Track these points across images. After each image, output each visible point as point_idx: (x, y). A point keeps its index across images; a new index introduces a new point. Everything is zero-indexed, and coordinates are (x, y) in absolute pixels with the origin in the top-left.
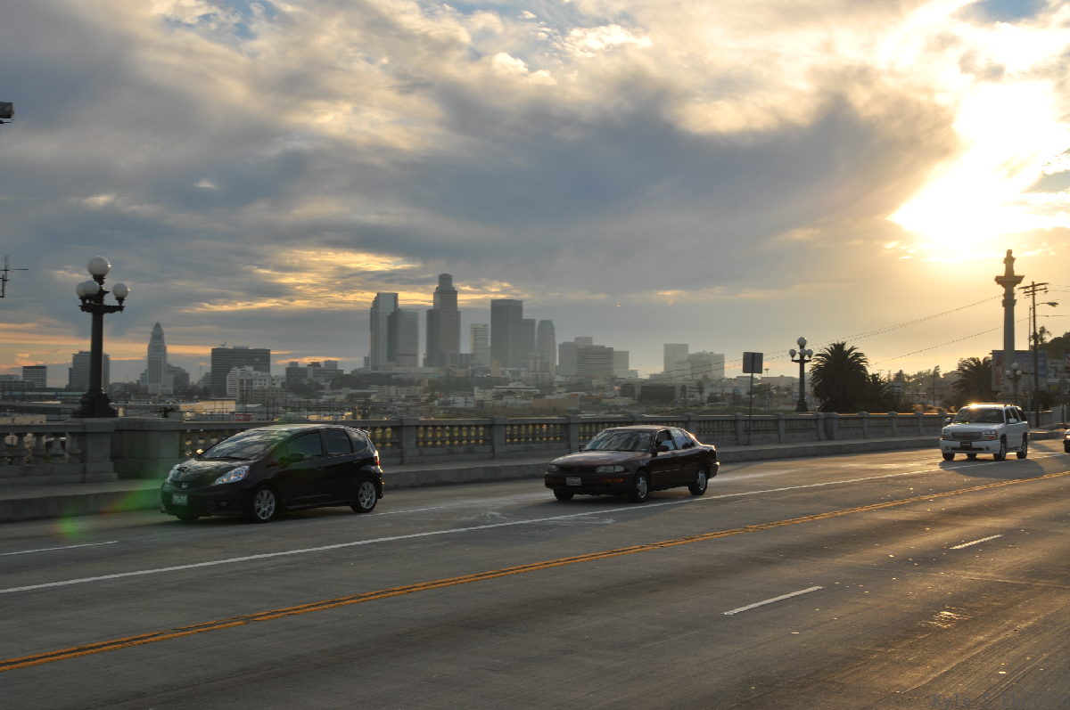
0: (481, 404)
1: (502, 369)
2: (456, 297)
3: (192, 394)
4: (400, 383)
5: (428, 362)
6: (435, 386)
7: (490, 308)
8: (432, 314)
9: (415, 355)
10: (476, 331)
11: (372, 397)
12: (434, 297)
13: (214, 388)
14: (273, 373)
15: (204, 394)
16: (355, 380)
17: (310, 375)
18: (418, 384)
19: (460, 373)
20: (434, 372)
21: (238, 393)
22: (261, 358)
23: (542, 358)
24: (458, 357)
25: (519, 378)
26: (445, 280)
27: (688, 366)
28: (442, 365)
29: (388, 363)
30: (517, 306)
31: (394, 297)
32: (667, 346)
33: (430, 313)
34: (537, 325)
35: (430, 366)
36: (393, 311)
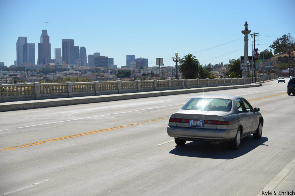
1: (67, 65)
4: (28, 70)
5: (39, 62)
6: (42, 71)
9: (34, 60)
10: (57, 51)
11: (18, 76)
12: (41, 39)
16: (11, 69)
18: (35, 71)
20: (42, 66)
23: (82, 61)
24: (50, 61)
25: (73, 68)
26: (45, 32)
27: (135, 63)
28: (44, 63)
29: (24, 63)
30: (72, 42)
31: (26, 38)
32: (127, 56)
33: (39, 44)
34: (79, 49)
35: (40, 64)
36: (25, 44)
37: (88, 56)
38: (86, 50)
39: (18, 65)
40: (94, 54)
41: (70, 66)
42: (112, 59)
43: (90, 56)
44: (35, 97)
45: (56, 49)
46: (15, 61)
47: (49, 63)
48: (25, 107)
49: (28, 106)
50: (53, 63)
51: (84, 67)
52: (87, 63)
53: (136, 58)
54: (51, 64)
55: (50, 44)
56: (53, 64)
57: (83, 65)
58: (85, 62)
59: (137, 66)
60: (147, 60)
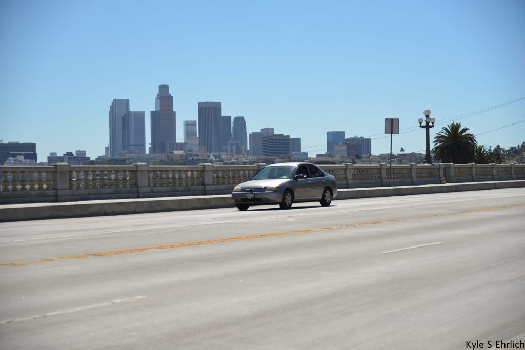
1: (208, 153)
5: (153, 149)
8: (154, 115)
9: (143, 145)
10: (189, 126)
12: (156, 101)
17: (66, 161)
19: (176, 157)
20: (158, 157)
23: (237, 145)
24: (175, 146)
25: (220, 159)
26: (164, 88)
27: (345, 148)
28: (163, 152)
29: (123, 151)
30: (217, 107)
31: (127, 103)
32: (329, 134)
33: (153, 113)
34: (232, 121)
35: (154, 153)
36: (126, 113)
37: (250, 135)
38: (245, 122)
39: (113, 156)
40: (262, 130)
41: (214, 156)
42: (298, 141)
43: (253, 135)
44: (138, 192)
45: (186, 121)
46: (106, 148)
47: (174, 149)
48: (117, 209)
49: (123, 209)
50: (181, 150)
51: (241, 158)
52: (248, 149)
53: (347, 137)
54: (176, 152)
55: (175, 112)
56: (181, 152)
57: (240, 154)
58: (243, 147)
59: (348, 155)
60: (369, 141)
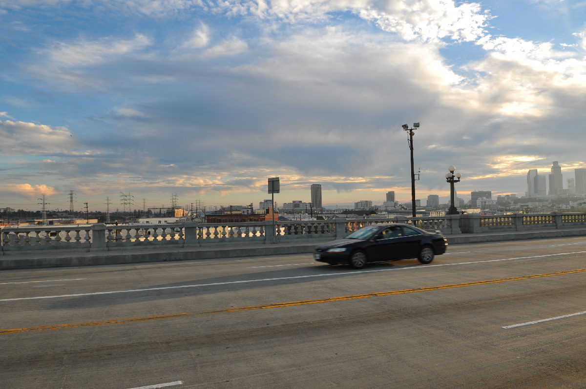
0: (573, 207)
1: (581, 194)
2: (560, 169)
3: (466, 207)
4: (540, 201)
5: (550, 193)
6: (553, 201)
7: (574, 171)
8: (551, 176)
9: (545, 191)
10: (569, 181)
11: (529, 206)
12: (552, 169)
13: (473, 205)
14: (493, 199)
15: (470, 207)
16: (522, 200)
17: (506, 199)
18: (547, 201)
19: (563, 196)
20: (553, 197)
21: (481, 206)
22: (488, 194)
24: (562, 191)
26: (556, 163)
28: (555, 193)
29: (534, 194)
31: (536, 171)
36: (536, 175)
39: (530, 196)
45: (568, 179)
46: (526, 192)
48: (547, 235)
49: (550, 235)
55: (562, 174)
